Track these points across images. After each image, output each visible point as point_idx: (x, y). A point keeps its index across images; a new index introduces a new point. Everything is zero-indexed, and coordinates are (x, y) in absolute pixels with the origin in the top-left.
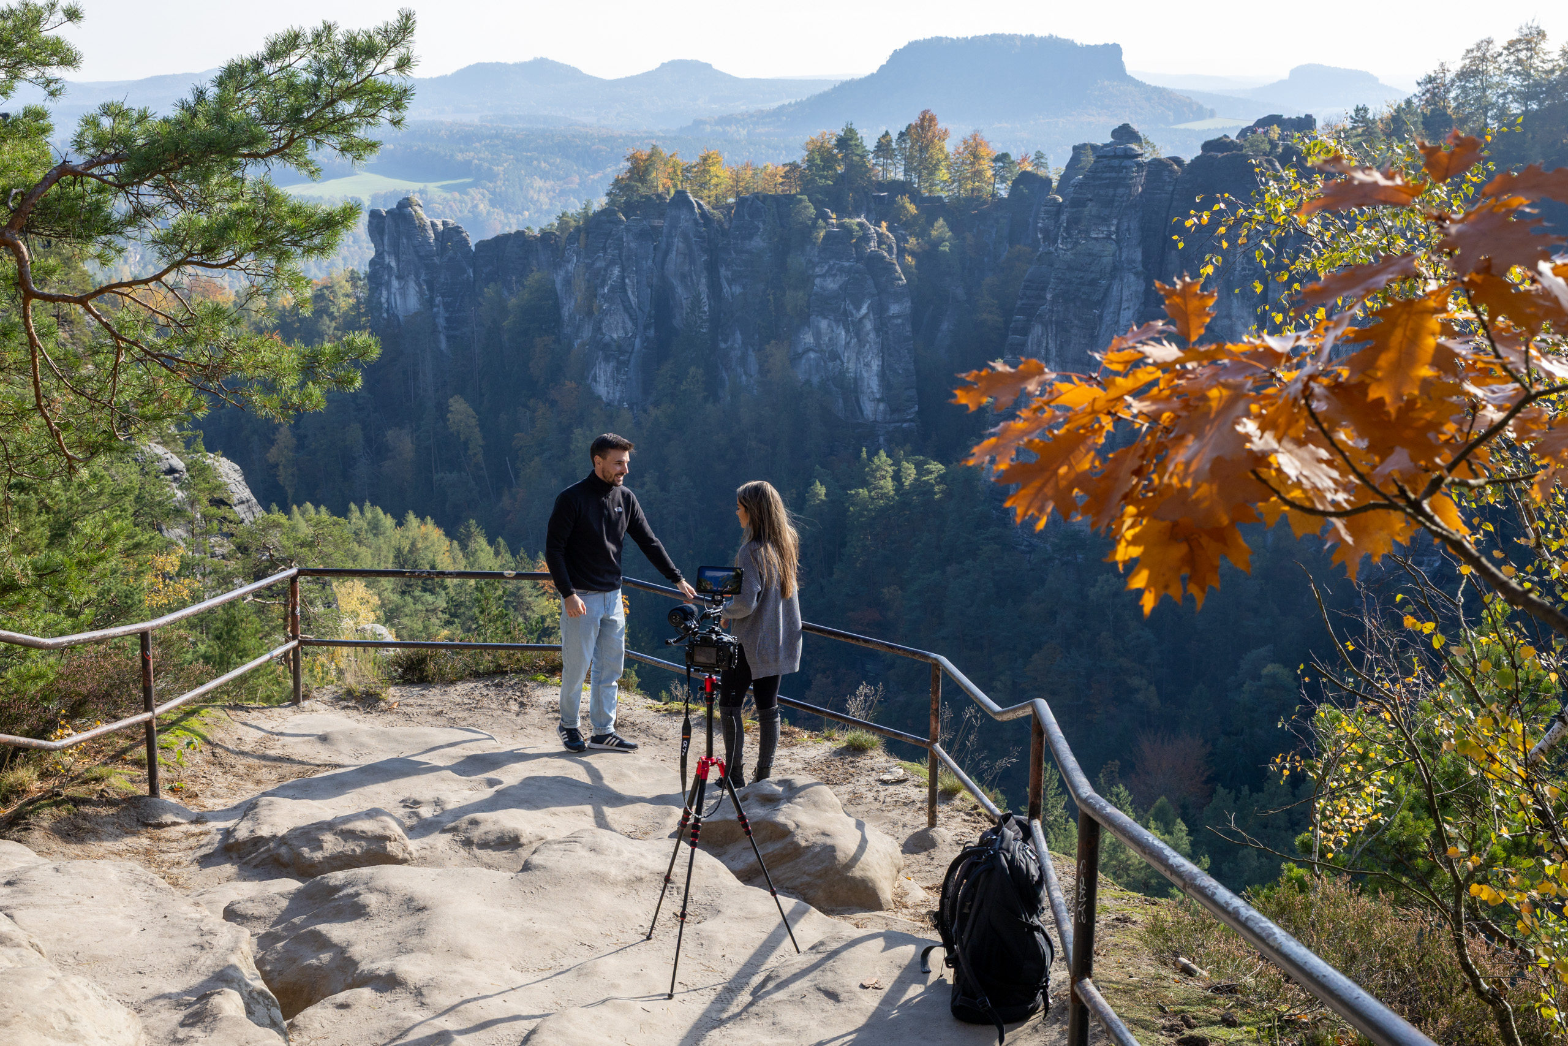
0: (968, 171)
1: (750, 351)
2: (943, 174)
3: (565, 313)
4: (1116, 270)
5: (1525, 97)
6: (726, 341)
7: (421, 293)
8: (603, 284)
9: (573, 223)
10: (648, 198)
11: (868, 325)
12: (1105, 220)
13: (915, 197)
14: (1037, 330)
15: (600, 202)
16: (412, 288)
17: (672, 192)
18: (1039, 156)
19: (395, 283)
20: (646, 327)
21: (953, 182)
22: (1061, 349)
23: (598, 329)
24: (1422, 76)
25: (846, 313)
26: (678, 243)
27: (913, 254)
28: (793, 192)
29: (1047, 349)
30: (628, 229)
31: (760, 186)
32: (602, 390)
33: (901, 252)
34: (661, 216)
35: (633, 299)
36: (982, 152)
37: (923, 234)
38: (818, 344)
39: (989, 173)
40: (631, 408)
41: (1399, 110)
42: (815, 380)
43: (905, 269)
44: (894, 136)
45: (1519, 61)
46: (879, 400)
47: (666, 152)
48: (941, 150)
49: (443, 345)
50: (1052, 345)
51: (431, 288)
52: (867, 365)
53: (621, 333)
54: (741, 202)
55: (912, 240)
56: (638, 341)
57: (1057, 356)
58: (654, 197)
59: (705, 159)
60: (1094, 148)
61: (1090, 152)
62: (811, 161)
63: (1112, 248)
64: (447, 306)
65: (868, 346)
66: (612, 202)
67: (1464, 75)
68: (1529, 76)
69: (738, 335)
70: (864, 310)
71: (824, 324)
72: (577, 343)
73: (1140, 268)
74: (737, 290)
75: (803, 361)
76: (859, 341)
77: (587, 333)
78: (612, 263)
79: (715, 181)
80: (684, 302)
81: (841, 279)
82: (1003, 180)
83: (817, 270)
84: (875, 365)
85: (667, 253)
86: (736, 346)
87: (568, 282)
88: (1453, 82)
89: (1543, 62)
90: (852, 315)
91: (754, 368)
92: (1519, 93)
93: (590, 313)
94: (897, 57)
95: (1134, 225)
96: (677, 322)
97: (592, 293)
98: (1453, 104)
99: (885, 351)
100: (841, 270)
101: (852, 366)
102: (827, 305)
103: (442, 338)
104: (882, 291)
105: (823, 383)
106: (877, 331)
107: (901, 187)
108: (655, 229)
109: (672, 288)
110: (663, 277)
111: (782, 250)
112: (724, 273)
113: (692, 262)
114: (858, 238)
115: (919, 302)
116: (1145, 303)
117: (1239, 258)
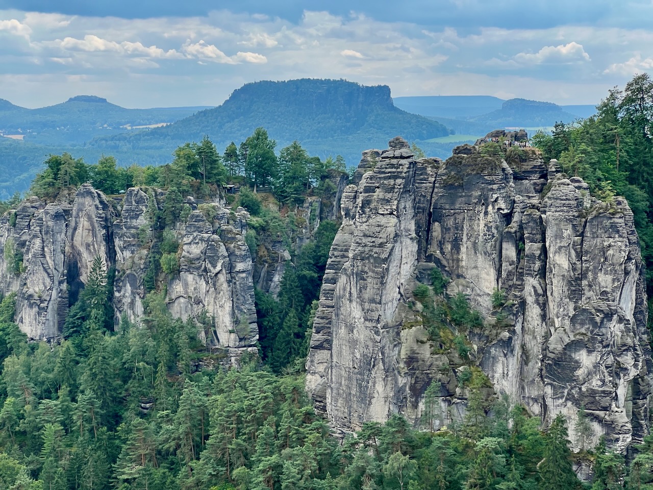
1: (137, 298)
4: (397, 237)
6: (119, 291)
8: (28, 251)
9: (5, 208)
11: (222, 279)
12: (388, 202)
14: (343, 279)
18: (340, 159)
20: (60, 282)
22: (360, 292)
23: (24, 285)
25: (205, 270)
26: (84, 223)
29: (350, 293)
30: (47, 212)
32: (27, 329)
34: (72, 202)
35: (51, 263)
38: (186, 293)
40: (49, 341)
41: (585, 125)
42: (185, 318)
44: (238, 146)
46: (230, 332)
50: (354, 291)
52: (221, 306)
53: (42, 287)
54: (130, 192)
56: (54, 293)
57: (357, 297)
62: (179, 163)
63: (394, 220)
65: (222, 292)
69: (128, 287)
70: (219, 268)
71: (190, 278)
72: (8, 294)
73: (414, 235)
74: (127, 254)
75: (176, 304)
76: (215, 289)
77: (15, 287)
78: (35, 236)
80: (89, 264)
81: (202, 246)
83: (185, 239)
84: (228, 306)
85: (75, 229)
86: (127, 294)
88: (620, 106)
90: (210, 272)
91: (140, 310)
93: (17, 273)
94: (236, 94)
95: (409, 204)
96: (83, 278)
99: (234, 296)
100: (202, 240)
101: (210, 308)
102: (192, 265)
104: (231, 254)
105: (191, 320)
106: (229, 282)
107: (244, 181)
108: (67, 212)
109: (79, 254)
110: (73, 247)
111: (160, 225)
112: (118, 242)
113: (94, 235)
114: (213, 217)
115: (258, 261)
116: (419, 259)
117: (482, 226)
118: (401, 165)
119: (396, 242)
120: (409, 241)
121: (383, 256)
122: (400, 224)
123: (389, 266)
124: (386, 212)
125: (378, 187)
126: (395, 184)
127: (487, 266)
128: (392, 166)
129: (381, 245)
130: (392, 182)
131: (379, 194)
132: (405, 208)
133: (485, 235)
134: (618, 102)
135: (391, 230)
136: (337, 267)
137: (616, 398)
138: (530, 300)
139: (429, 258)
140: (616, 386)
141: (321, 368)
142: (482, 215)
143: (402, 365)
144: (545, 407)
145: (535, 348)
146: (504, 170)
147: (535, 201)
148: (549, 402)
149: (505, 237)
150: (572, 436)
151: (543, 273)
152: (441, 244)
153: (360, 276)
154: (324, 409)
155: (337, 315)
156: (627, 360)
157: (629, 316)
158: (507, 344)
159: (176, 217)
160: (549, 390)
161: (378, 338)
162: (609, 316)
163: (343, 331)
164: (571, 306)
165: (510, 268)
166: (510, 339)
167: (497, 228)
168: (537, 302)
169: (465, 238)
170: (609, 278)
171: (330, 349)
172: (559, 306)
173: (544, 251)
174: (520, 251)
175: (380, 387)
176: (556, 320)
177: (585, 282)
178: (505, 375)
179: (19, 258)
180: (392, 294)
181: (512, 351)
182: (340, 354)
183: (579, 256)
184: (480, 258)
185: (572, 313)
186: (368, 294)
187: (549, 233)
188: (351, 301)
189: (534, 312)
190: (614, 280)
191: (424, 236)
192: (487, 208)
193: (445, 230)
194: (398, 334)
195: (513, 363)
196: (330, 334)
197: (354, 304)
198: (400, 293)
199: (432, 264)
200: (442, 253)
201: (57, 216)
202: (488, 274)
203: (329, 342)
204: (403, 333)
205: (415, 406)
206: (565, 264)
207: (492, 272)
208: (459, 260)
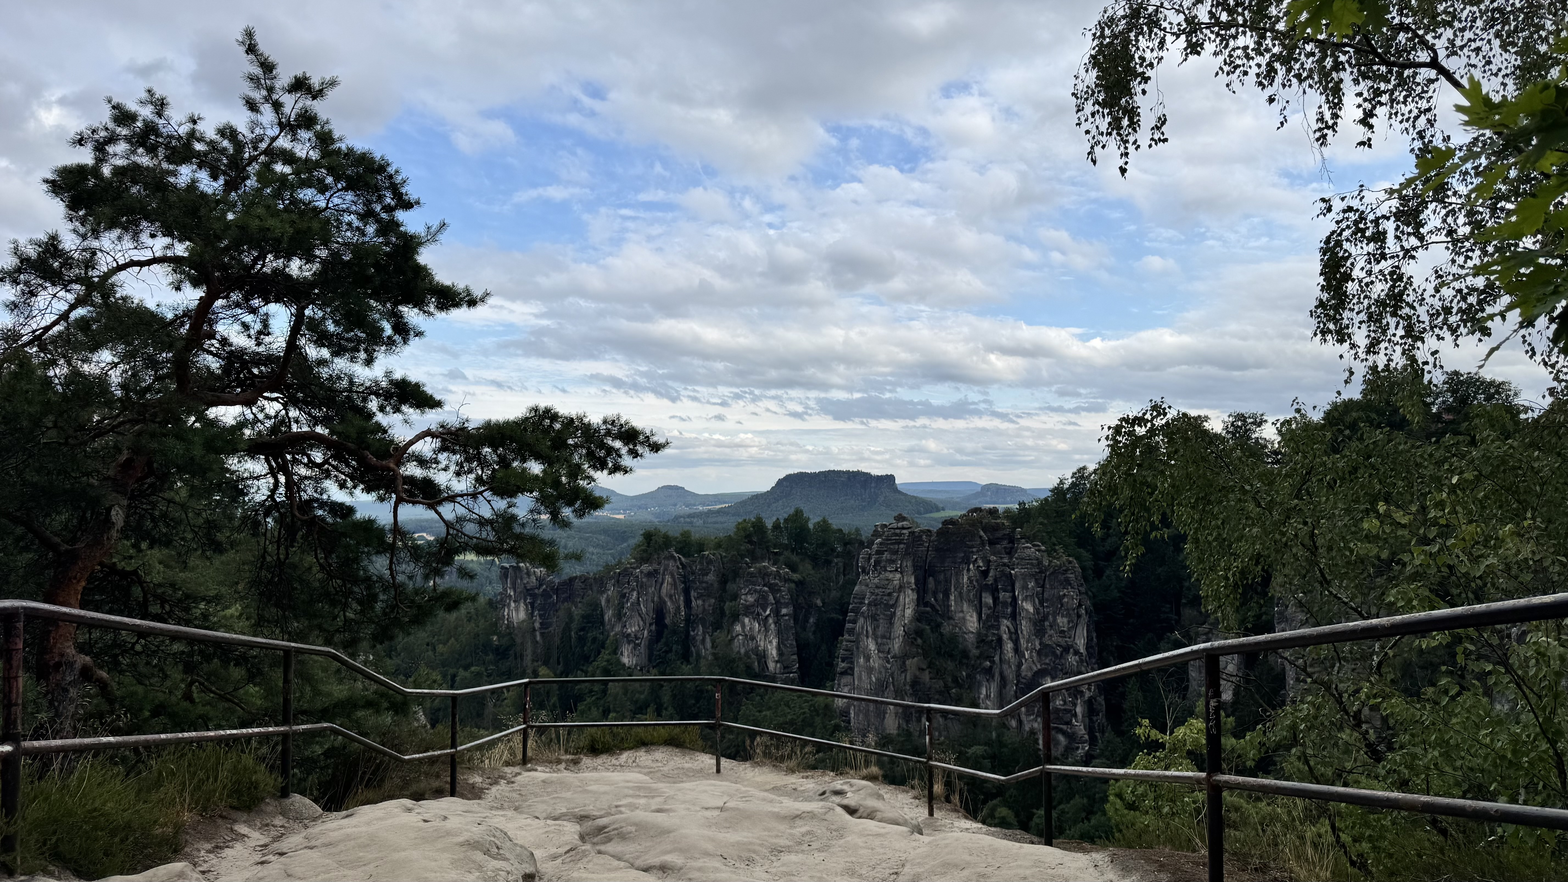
0: (822, 538)
1: (707, 636)
3: (606, 618)
4: (901, 588)
6: (694, 631)
7: (527, 610)
8: (627, 601)
9: (611, 569)
11: (771, 621)
12: (894, 562)
14: (861, 620)
15: (626, 558)
16: (522, 607)
18: (857, 529)
19: (513, 604)
20: (651, 625)
22: (874, 630)
23: (624, 626)
25: (758, 614)
26: (668, 578)
29: (867, 631)
32: (625, 660)
34: (659, 564)
35: (644, 610)
36: (828, 528)
38: (744, 631)
41: (1041, 503)
42: (743, 651)
44: (782, 521)
46: (777, 662)
47: (663, 529)
48: (807, 527)
49: (538, 638)
50: (870, 629)
51: (533, 607)
52: (770, 642)
53: (637, 628)
56: (646, 632)
57: (872, 634)
60: (884, 526)
61: (883, 528)
62: (738, 534)
63: (898, 576)
64: (540, 616)
65: (770, 631)
67: (1073, 485)
69: (701, 627)
70: (768, 612)
71: (747, 620)
72: (612, 634)
73: (914, 587)
74: (700, 602)
75: (736, 640)
76: (766, 629)
77: (618, 629)
78: (632, 590)
80: (671, 610)
81: (756, 596)
83: (742, 591)
84: (775, 642)
85: (662, 584)
86: (699, 633)
87: (608, 601)
90: (762, 615)
91: (709, 644)
93: (619, 618)
94: (780, 482)
95: (909, 564)
96: (667, 621)
99: (779, 633)
100: (755, 591)
101: (762, 644)
102: (748, 611)
103: (538, 634)
104: (777, 602)
105: (747, 653)
106: (775, 623)
107: (786, 547)
108: (656, 571)
109: (665, 603)
110: (660, 597)
111: (724, 581)
112: (693, 594)
113: (676, 588)
114: (764, 574)
115: (797, 607)
116: (918, 605)
117: (965, 579)
118: (903, 534)
119: (900, 592)
120: (910, 591)
121: (891, 602)
122: (903, 578)
123: (895, 610)
124: (892, 570)
125: (886, 551)
126: (898, 549)
127: (971, 611)
128: (897, 535)
129: (890, 594)
130: (896, 547)
131: (886, 556)
132: (906, 566)
133: (968, 587)
134: (1066, 486)
135: (896, 583)
136: (856, 611)
137: (1075, 715)
138: (1005, 637)
139: (926, 604)
140: (1075, 705)
142: (965, 571)
143: (908, 687)
144: (1020, 722)
145: (1010, 674)
146: (981, 537)
147: (1006, 561)
148: (1023, 717)
149: (984, 588)
151: (1014, 616)
152: (935, 594)
153: (874, 618)
154: (849, 722)
155: (858, 648)
157: (1082, 650)
158: (989, 672)
159: (736, 574)
161: (889, 666)
162: (1066, 649)
163: (862, 660)
164: (1037, 643)
165: (988, 612)
166: (991, 667)
167: (977, 581)
168: (1010, 638)
169: (953, 589)
170: (1065, 620)
171: (853, 675)
172: (1028, 642)
173: (1014, 599)
174: (996, 599)
176: (1026, 653)
177: (1047, 623)
179: (621, 606)
180: (898, 631)
181: (993, 677)
182: (860, 678)
183: (1041, 603)
184: (965, 606)
185: (1038, 647)
186: (881, 631)
187: (1017, 585)
188: (867, 637)
189: (1009, 646)
190: (1069, 622)
191: (921, 589)
192: (969, 566)
193: (937, 582)
194: (904, 663)
195: (994, 688)
196: (852, 663)
197: (870, 639)
198: (904, 631)
199: (928, 609)
200: (936, 600)
201: (649, 575)
202: (972, 617)
203: (852, 669)
204: (908, 662)
206: (1031, 610)
207: (975, 615)
208: (949, 606)
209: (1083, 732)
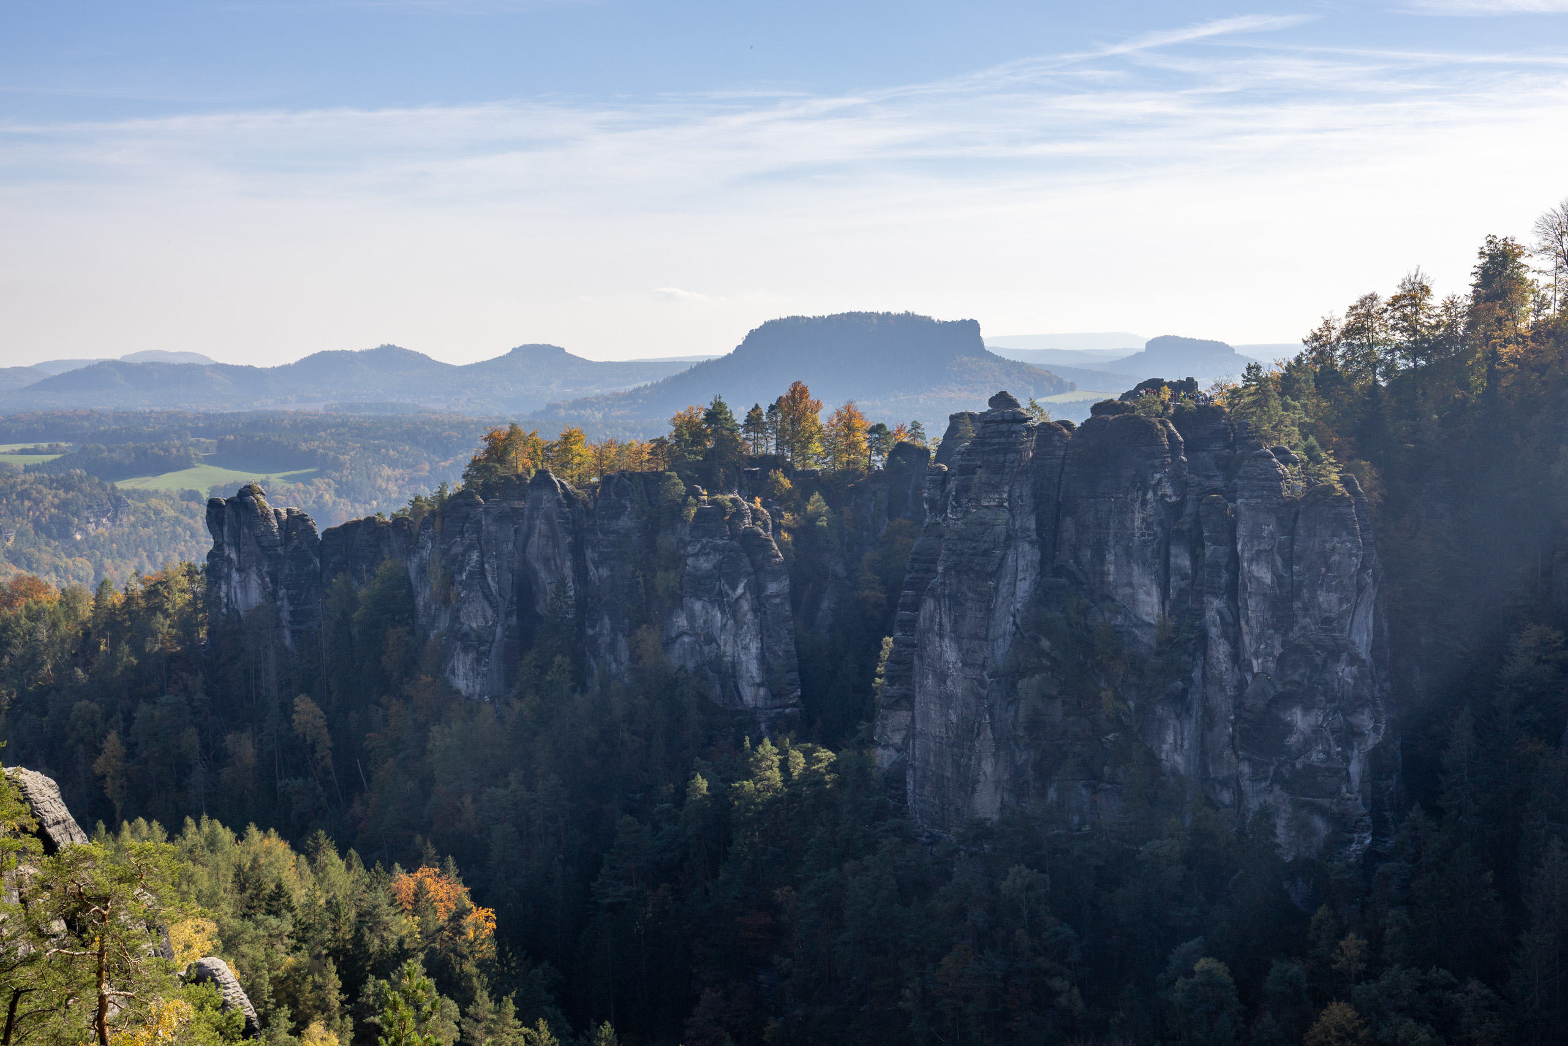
0: (841, 443)
1: (620, 636)
2: (817, 447)
3: (420, 602)
4: (1010, 539)
5: (1413, 351)
6: (593, 627)
7: (263, 586)
8: (460, 571)
9: (427, 508)
10: (507, 479)
11: (745, 606)
12: (996, 488)
13: (789, 471)
14: (929, 604)
15: (456, 484)
16: (254, 581)
17: (533, 472)
18: (916, 426)
19: (235, 576)
20: (508, 615)
21: (828, 454)
22: (955, 623)
23: (455, 618)
24: (1307, 335)
25: (721, 594)
26: (540, 525)
27: (789, 530)
28: (661, 469)
29: (940, 624)
30: (487, 512)
31: (627, 463)
32: (461, 684)
33: (777, 528)
34: (522, 497)
35: (493, 586)
36: (857, 423)
37: (798, 509)
38: (693, 627)
39: (865, 445)
40: (492, 702)
41: (1289, 367)
43: (782, 545)
44: (765, 409)
45: (1405, 317)
46: (759, 685)
47: (526, 431)
48: (814, 422)
49: (288, 641)
50: (945, 620)
51: (274, 581)
52: (746, 648)
53: (481, 622)
54: (606, 480)
55: (787, 516)
56: (499, 630)
57: (951, 631)
58: (514, 478)
59: (566, 438)
60: (972, 416)
61: (968, 422)
62: (679, 435)
63: (1005, 516)
64: (291, 599)
66: (469, 484)
67: (1348, 332)
68: (1415, 331)
69: (607, 621)
70: (740, 590)
71: (698, 606)
72: (433, 634)
73: (1035, 537)
74: (604, 572)
75: (677, 645)
76: (736, 622)
77: (443, 623)
78: (470, 548)
79: (577, 460)
80: (548, 586)
81: (715, 558)
82: (879, 452)
83: (689, 549)
84: (754, 647)
85: (528, 536)
86: (605, 631)
87: (422, 569)
88: (1339, 339)
89: (1429, 317)
90: (728, 595)
91: (624, 655)
92: (1407, 349)
93: (446, 601)
95: (1026, 491)
96: (541, 609)
97: (449, 580)
98: (1340, 363)
99: (764, 631)
100: (715, 548)
101: (729, 650)
102: (701, 587)
103: (287, 633)
104: (758, 569)
106: (755, 611)
107: (773, 462)
108: (516, 511)
109: (535, 572)
110: (525, 562)
112: (591, 555)
113: (556, 544)
114: (731, 515)
116: (1041, 573)
117: (1137, 523)
118: (1015, 432)
119: (1008, 547)
120: (1027, 547)
121: (990, 569)
122: (1014, 520)
123: (998, 583)
124: (992, 503)
125: (980, 467)
126: (1005, 461)
127: (1147, 582)
128: (1001, 434)
129: (987, 553)
130: (1001, 458)
131: (981, 475)
132: (1020, 496)
133: (1143, 535)
134: (1335, 334)
135: (1001, 529)
136: (919, 586)
137: (1348, 778)
138: (1214, 631)
139: (1059, 571)
140: (1348, 760)
141: (897, 739)
142: (1137, 505)
143: (1021, 733)
144: (1239, 794)
145: (1222, 703)
146: (1171, 436)
147: (1218, 483)
148: (1246, 785)
149: (1173, 538)
150: (1282, 835)
151: (1233, 591)
152: (1075, 551)
153: (956, 601)
154: (903, 799)
155: (921, 658)
156: (1364, 720)
157: (1364, 653)
158: (1180, 701)
159: (675, 515)
160: (1245, 768)
161: (984, 692)
162: (1334, 654)
163: (930, 682)
164: (1277, 641)
165: (1183, 584)
166: (1185, 691)
167: (1160, 524)
168: (1225, 635)
169: (1112, 543)
170: (1334, 597)
171: (912, 709)
172: (1259, 638)
173: (1235, 558)
174: (1195, 559)
175: (988, 767)
176: (1255, 662)
177: (1297, 604)
178: (1177, 747)
180: (1004, 624)
181: (1188, 709)
182: (926, 716)
183: (1288, 563)
184: (1136, 574)
185: (1278, 651)
187: (1241, 530)
188: (942, 637)
189: (1220, 651)
190: (1341, 601)
191: (1048, 540)
192: (1145, 494)
193: (1081, 528)
194: (1014, 685)
195: (1190, 728)
196: (910, 686)
197: (947, 641)
198: (1015, 623)
199: (1063, 581)
200: (1078, 562)
202: (1148, 594)
203: (910, 698)
204: (1022, 684)
205: (1042, 794)
206: (1267, 578)
207: (1155, 590)
208: (1104, 574)
209: (1363, 810)
